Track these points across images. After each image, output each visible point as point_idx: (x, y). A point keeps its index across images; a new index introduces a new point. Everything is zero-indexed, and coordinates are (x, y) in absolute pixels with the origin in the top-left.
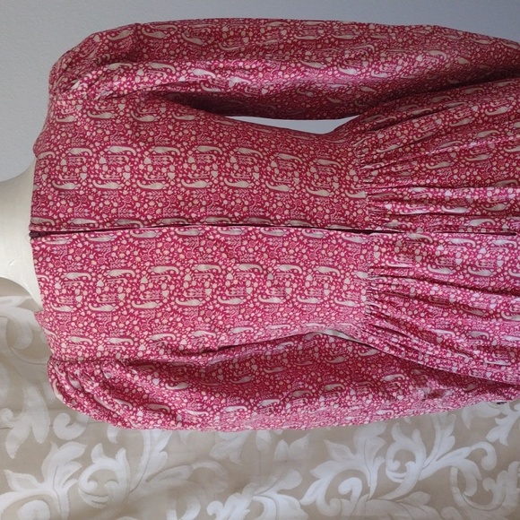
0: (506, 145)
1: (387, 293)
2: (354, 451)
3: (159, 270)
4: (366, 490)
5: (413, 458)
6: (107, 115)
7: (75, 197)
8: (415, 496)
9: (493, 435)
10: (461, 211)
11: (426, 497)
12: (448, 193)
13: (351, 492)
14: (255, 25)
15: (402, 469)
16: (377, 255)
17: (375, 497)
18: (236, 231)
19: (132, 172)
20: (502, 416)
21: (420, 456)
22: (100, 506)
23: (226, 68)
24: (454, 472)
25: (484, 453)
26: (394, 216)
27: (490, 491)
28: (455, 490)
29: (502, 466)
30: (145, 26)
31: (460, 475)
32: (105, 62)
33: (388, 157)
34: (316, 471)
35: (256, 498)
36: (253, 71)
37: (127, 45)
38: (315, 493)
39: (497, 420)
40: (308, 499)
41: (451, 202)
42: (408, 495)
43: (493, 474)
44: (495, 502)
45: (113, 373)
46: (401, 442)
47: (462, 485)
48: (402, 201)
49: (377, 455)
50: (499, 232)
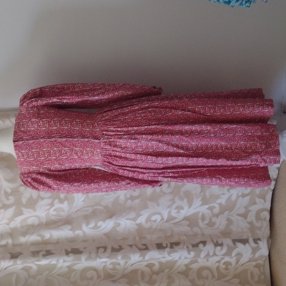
0: (136, 117)
1: (106, 155)
2: (158, 205)
3: (44, 149)
4: (162, 219)
5: (183, 208)
6: (32, 112)
7: (23, 132)
8: (183, 222)
9: (219, 201)
10: (122, 133)
11: (187, 223)
12: (119, 129)
13: (156, 220)
14: (74, 85)
15: (178, 212)
16: (102, 145)
17: (166, 221)
18: (64, 139)
19: (37, 125)
20: (223, 194)
21: (186, 208)
22: (58, 220)
23: (62, 99)
24: (200, 214)
25: (215, 207)
26: (106, 135)
27: (215, 222)
28: (200, 221)
29: (222, 212)
30: (43, 87)
31: (203, 215)
32: (32, 98)
33: (105, 120)
34: (143, 212)
35: (117, 221)
36: (69, 99)
37: (38, 93)
38: (142, 220)
39: (221, 196)
40: (138, 221)
41: (120, 131)
42: (180, 222)
43: (217, 216)
44: (216, 226)
45: (34, 176)
46: (178, 203)
47: (203, 218)
48: (108, 131)
49: (168, 207)
50: (131, 139)
